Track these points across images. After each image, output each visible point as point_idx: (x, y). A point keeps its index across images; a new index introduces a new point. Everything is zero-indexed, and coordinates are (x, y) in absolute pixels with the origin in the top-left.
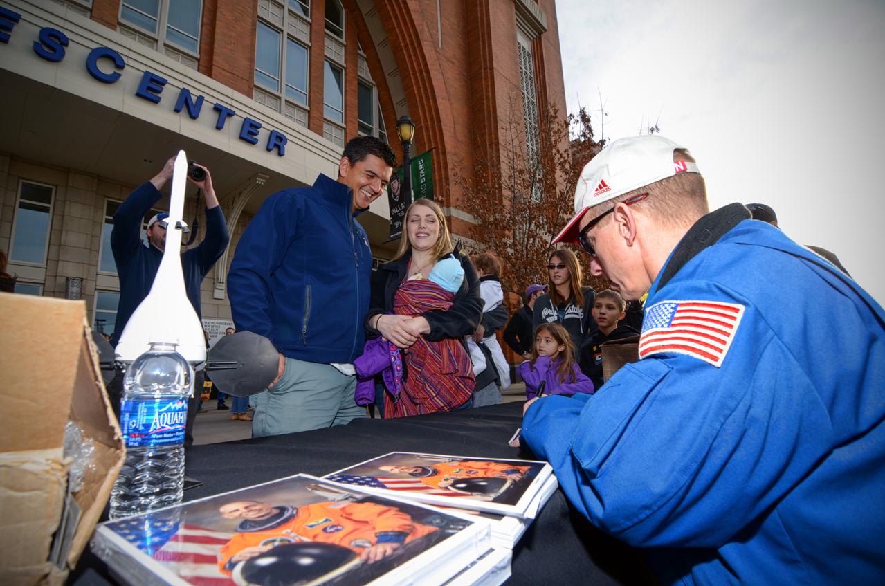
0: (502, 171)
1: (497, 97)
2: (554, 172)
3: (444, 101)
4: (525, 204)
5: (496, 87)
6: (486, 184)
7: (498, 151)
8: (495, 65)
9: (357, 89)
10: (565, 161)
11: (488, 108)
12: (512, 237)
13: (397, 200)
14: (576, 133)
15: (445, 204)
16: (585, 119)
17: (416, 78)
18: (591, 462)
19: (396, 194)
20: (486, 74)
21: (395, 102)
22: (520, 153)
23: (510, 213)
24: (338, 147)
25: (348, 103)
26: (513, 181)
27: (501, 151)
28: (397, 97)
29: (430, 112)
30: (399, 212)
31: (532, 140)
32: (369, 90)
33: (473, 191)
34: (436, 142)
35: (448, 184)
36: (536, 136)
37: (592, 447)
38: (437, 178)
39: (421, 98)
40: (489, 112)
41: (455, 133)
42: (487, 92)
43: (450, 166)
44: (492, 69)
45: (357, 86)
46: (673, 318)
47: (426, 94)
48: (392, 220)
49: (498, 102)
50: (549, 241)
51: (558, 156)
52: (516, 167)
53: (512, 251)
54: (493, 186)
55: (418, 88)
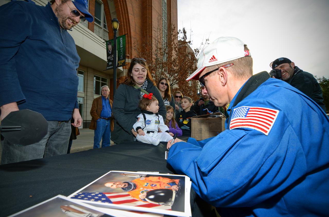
0: (153, 47)
1: (152, 18)
2: (172, 51)
3: (132, 16)
4: (161, 61)
5: (152, 14)
6: (146, 52)
7: (152, 39)
8: (153, 5)
9: (94, 4)
10: (176, 47)
11: (149, 22)
12: (155, 73)
13: (110, 53)
14: (181, 37)
15: (130, 57)
16: (185, 32)
17: (121, 4)
18: (206, 169)
19: (110, 51)
20: (149, 8)
21: (111, 12)
22: (160, 41)
23: (155, 64)
24: (85, 27)
25: (90, 9)
26: (157, 52)
27: (153, 40)
28: (112, 10)
29: (126, 19)
30: (111, 58)
31: (164, 37)
32: (100, 5)
33: (141, 54)
34: (127, 32)
35: (131, 50)
36: (166, 36)
37: (207, 163)
38: (127, 47)
39: (122, 12)
40: (149, 23)
41: (135, 29)
42: (149, 15)
43: (133, 42)
44: (151, 6)
45: (95, 2)
46: (247, 113)
47: (125, 11)
48: (108, 61)
49: (153, 20)
50: (168, 76)
51: (174, 45)
52: (158, 47)
53: (155, 79)
54: (149, 53)
55: (121, 8)
